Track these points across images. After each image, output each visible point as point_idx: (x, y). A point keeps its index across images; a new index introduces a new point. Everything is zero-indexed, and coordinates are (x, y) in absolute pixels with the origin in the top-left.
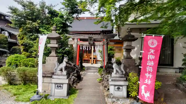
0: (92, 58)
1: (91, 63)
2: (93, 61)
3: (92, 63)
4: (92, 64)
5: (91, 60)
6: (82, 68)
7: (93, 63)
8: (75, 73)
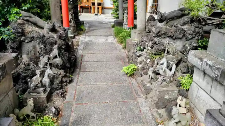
0: (96, 4)
1: (94, 13)
2: (98, 8)
3: (96, 13)
4: (96, 15)
5: (94, 8)
6: (79, 27)
7: (98, 12)
8: (56, 57)
